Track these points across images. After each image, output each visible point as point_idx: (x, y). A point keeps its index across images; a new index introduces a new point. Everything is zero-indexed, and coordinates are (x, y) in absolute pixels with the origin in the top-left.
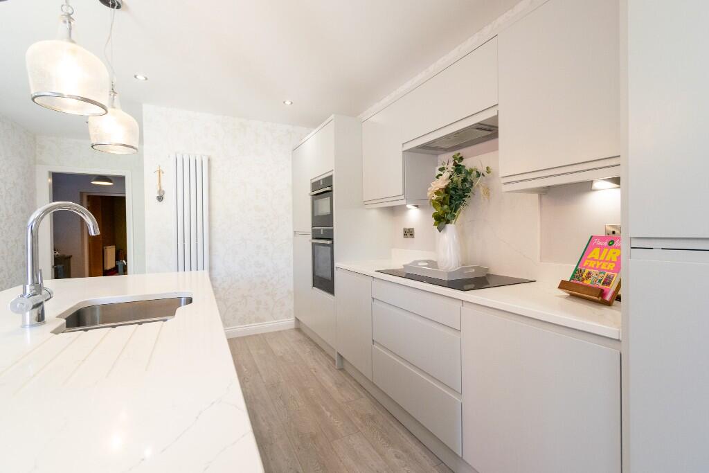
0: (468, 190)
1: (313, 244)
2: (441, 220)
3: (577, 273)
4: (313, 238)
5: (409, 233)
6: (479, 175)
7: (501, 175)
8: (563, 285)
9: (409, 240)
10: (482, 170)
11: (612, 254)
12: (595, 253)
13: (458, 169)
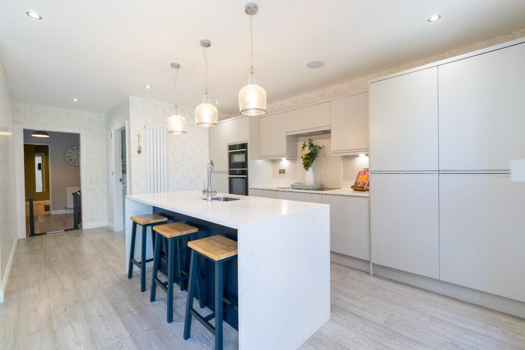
0: (316, 154)
1: (230, 178)
2: (307, 166)
3: (356, 183)
4: (230, 174)
5: (282, 172)
6: (320, 148)
7: (332, 150)
8: (352, 187)
9: (283, 174)
10: (321, 146)
11: (365, 177)
12: (361, 177)
13: (311, 146)
